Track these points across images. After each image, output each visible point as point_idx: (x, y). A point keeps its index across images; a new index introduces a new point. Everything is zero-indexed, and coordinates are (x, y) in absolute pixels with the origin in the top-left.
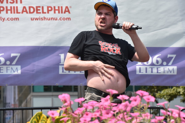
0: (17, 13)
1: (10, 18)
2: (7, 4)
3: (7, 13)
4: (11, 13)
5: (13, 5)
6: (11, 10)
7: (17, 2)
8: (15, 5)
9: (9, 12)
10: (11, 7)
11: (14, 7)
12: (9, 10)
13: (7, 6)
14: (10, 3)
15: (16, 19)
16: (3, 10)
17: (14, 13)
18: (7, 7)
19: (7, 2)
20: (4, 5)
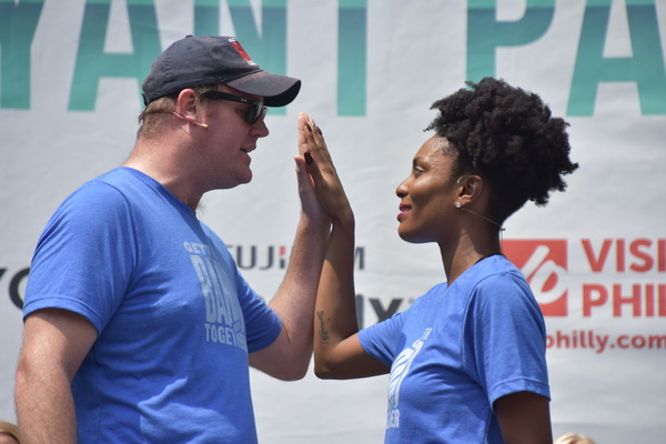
1: (631, 335)
2: (620, 274)
3: (617, 312)
4: (637, 313)
5: (643, 280)
6: (635, 300)
8: (652, 278)
9: (627, 309)
10: (636, 289)
11: (650, 288)
12: (627, 301)
13: (617, 282)
14: (635, 268)
15: (655, 342)
16: (601, 302)
17: (650, 313)
18: (617, 289)
19: (620, 267)
20: (608, 277)
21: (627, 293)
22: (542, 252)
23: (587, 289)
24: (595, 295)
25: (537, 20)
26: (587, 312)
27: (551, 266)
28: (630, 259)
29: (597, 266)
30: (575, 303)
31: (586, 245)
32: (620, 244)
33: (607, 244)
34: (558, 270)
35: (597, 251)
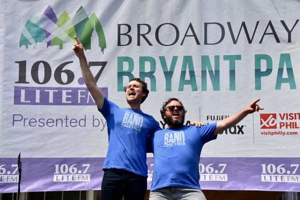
0: (296, 127)
1: (290, 132)
3: (287, 128)
4: (291, 128)
5: (292, 121)
7: (296, 119)
8: (294, 121)
9: (289, 127)
10: (290, 123)
14: (290, 119)
15: (294, 133)
16: (283, 126)
18: (287, 123)
19: (287, 119)
20: (285, 121)
21: (289, 124)
22: (271, 116)
23: (281, 123)
24: (282, 124)
25: (269, 71)
26: (281, 128)
27: (273, 119)
28: (289, 117)
29: (282, 119)
30: (278, 126)
31: (280, 114)
32: (287, 114)
33: (284, 114)
34: (275, 120)
35: (282, 116)
